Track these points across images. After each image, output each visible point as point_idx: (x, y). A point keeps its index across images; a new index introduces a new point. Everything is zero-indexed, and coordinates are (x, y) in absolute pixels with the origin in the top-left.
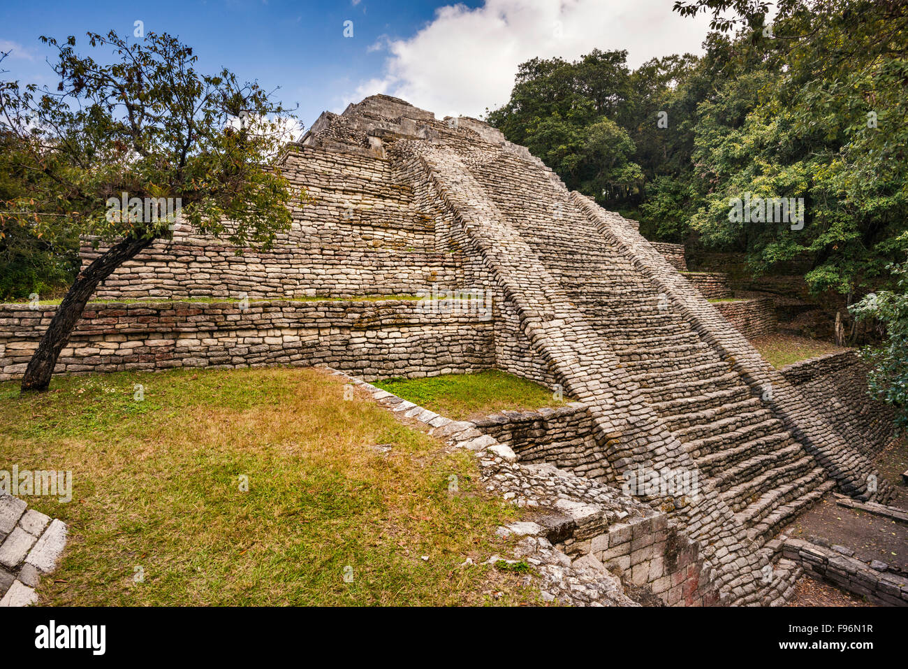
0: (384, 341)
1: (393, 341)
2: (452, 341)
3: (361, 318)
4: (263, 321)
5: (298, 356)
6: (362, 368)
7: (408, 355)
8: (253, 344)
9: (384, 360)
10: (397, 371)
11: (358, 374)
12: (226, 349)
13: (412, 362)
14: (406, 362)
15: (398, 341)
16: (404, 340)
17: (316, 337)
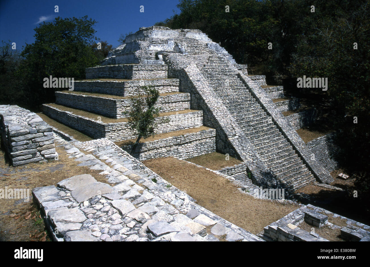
0: (187, 147)
1: (189, 146)
2: (205, 144)
3: (181, 141)
4: (157, 146)
5: (166, 154)
6: (182, 156)
7: (193, 150)
8: (156, 153)
9: (187, 153)
10: (190, 155)
11: (181, 157)
12: (150, 155)
13: (194, 152)
14: (192, 152)
15: (190, 146)
16: (191, 146)
17: (169, 148)
